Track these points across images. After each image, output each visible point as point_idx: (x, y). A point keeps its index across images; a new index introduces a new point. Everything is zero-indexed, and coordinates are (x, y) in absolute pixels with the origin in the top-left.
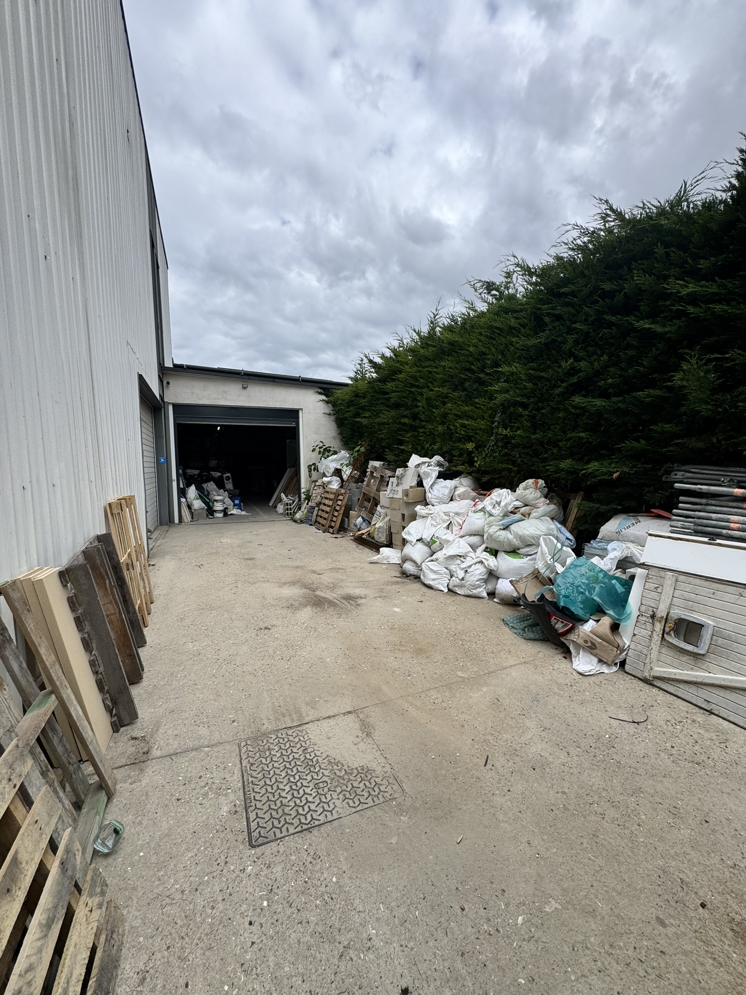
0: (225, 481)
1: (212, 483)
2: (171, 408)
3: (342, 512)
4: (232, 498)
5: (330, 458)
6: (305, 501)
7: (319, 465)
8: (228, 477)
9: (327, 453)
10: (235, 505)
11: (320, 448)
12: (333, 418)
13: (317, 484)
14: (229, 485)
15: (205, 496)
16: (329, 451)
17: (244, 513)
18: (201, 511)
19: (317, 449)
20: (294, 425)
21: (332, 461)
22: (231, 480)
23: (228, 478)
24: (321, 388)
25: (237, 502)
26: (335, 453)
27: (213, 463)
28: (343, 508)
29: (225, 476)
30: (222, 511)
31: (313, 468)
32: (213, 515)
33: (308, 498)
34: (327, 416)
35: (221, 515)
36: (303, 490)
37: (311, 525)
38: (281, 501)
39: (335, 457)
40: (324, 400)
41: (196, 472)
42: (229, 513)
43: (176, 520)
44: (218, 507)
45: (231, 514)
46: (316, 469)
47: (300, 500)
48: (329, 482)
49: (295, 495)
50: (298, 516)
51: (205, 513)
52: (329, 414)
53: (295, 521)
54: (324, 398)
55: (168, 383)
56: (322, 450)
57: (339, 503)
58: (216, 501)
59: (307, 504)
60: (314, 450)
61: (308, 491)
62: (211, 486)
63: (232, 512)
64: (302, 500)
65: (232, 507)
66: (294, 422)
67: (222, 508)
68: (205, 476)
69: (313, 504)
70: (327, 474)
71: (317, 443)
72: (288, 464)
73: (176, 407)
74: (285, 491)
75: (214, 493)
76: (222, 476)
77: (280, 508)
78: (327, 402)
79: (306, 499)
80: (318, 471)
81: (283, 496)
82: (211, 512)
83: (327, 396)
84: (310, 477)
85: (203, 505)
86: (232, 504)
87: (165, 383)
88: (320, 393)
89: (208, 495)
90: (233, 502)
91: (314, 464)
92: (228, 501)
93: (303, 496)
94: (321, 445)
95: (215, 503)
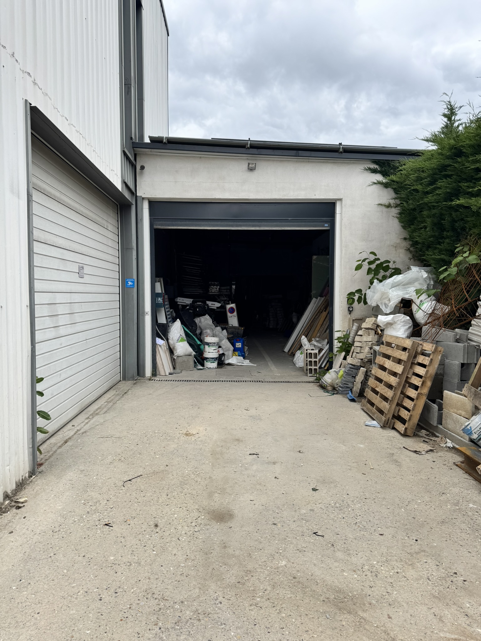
0: (229, 314)
1: (207, 317)
2: (146, 206)
3: (425, 391)
4: (232, 341)
5: (389, 281)
6: (340, 351)
7: (369, 293)
8: (232, 308)
9: (382, 273)
10: (235, 350)
11: (370, 263)
12: (395, 211)
13: (364, 325)
14: (233, 320)
15: (196, 335)
16: (386, 269)
17: (247, 362)
18: (185, 359)
19: (366, 266)
20: (326, 227)
21: (394, 286)
22: (235, 313)
23: (232, 310)
24: (375, 162)
25: (239, 345)
26: (398, 272)
27: (214, 289)
28: (429, 384)
29: (228, 307)
30: (215, 359)
31: (356, 298)
32: (203, 365)
33: (347, 348)
34: (385, 209)
35: (215, 365)
36: (336, 335)
37: (353, 400)
38: (301, 346)
39: (397, 278)
40: (379, 183)
41: (188, 301)
42: (227, 362)
43: (148, 371)
44: (210, 352)
45: (229, 364)
46: (363, 300)
47: (331, 349)
48: (389, 324)
49: (324, 339)
50: (329, 378)
51: (191, 360)
52: (389, 206)
53: (323, 387)
54: (379, 177)
55: (142, 168)
56: (373, 266)
57: (421, 371)
58: (208, 344)
59: (345, 358)
60: (358, 268)
61: (347, 336)
62: (205, 321)
63: (230, 361)
64: (335, 350)
65: (231, 352)
66: (326, 222)
67: (215, 355)
68: (199, 306)
69: (356, 362)
70: (383, 308)
71: (364, 256)
72: (313, 292)
73: (154, 204)
74: (308, 333)
75: (208, 331)
76: (223, 307)
77: (300, 359)
78: (386, 185)
79: (341, 349)
80: (365, 303)
81: (304, 340)
82: (200, 359)
83: (384, 174)
84: (350, 312)
85: (190, 350)
86: (232, 348)
87: (138, 168)
88: (374, 171)
89: (201, 334)
90: (233, 345)
91: (359, 291)
92: (226, 344)
93: (337, 345)
94: (372, 258)
95: (206, 347)
